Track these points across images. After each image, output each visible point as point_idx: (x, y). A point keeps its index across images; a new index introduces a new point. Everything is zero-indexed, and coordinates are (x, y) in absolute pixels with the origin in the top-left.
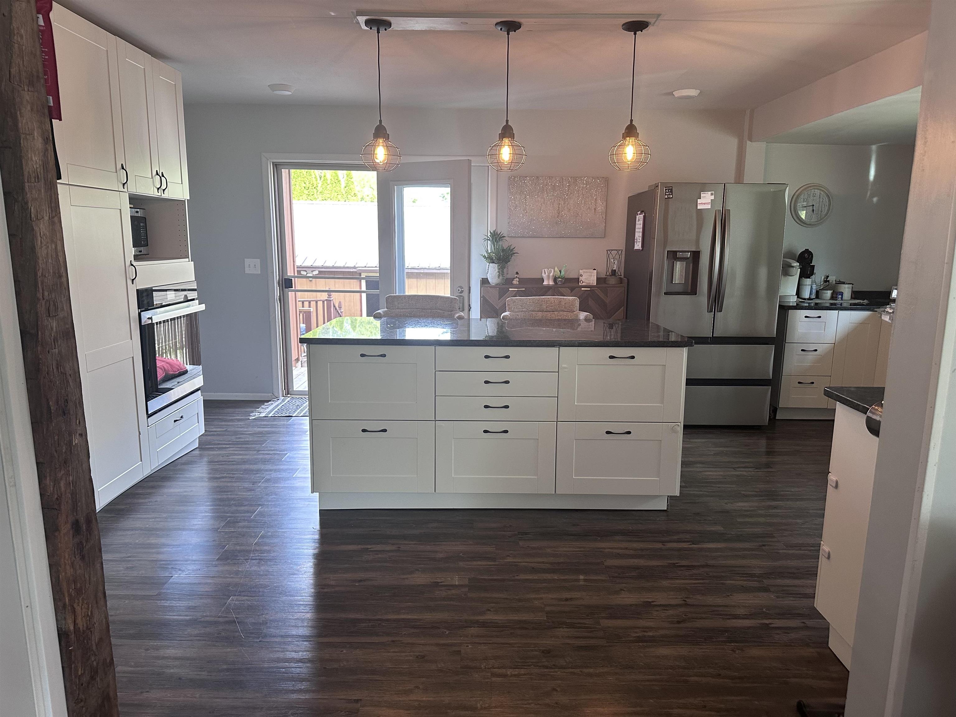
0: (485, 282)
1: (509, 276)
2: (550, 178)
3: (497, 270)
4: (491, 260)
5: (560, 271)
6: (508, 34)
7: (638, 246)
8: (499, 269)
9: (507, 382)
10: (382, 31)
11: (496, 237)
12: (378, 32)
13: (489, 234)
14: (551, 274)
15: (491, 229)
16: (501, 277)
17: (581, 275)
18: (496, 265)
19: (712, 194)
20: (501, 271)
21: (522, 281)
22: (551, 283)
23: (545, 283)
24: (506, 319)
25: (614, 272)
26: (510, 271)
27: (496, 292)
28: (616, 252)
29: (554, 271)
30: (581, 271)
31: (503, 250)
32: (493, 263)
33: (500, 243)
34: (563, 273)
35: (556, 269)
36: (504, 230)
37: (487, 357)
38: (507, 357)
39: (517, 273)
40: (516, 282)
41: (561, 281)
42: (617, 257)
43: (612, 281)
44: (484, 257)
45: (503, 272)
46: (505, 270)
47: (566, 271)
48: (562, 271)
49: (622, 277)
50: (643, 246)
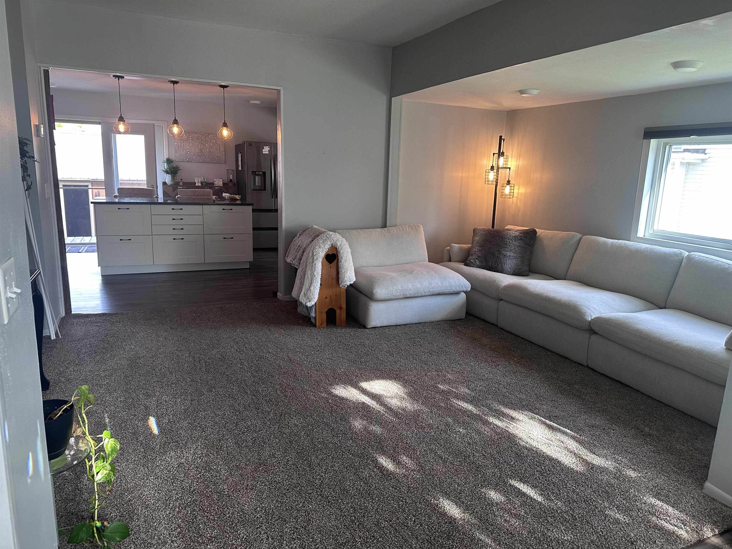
0: (164, 183)
1: (177, 181)
2: (196, 133)
3: (171, 178)
4: (167, 172)
5: (204, 179)
6: (174, 85)
7: (240, 168)
8: (172, 177)
9: (182, 219)
10: (120, 79)
11: (169, 161)
12: (119, 80)
13: (165, 160)
14: (200, 180)
15: (166, 157)
16: (173, 181)
17: (215, 181)
18: (170, 175)
19: (268, 147)
20: (173, 178)
21: (184, 183)
22: (200, 185)
23: (197, 185)
24: (179, 198)
25: (231, 180)
26: (178, 178)
27: (171, 188)
28: (231, 171)
29: (201, 179)
30: (214, 179)
31: (173, 168)
32: (168, 174)
33: (172, 164)
34: (205, 180)
35: (202, 178)
36: (173, 157)
37: (173, 209)
38: (181, 209)
39: (181, 179)
40: (181, 184)
41: (205, 184)
42: (232, 173)
43: (231, 184)
44: (163, 171)
45: (174, 179)
46: (175, 178)
47: (207, 179)
48: (205, 179)
49: (235, 182)
50: (242, 168)
